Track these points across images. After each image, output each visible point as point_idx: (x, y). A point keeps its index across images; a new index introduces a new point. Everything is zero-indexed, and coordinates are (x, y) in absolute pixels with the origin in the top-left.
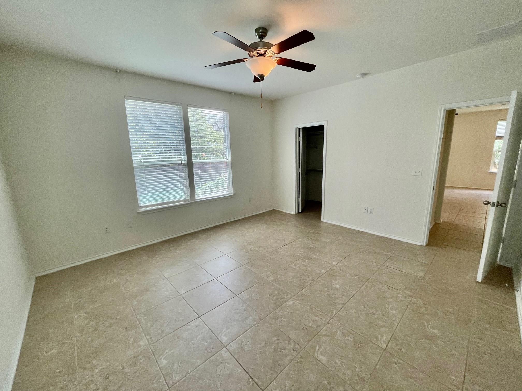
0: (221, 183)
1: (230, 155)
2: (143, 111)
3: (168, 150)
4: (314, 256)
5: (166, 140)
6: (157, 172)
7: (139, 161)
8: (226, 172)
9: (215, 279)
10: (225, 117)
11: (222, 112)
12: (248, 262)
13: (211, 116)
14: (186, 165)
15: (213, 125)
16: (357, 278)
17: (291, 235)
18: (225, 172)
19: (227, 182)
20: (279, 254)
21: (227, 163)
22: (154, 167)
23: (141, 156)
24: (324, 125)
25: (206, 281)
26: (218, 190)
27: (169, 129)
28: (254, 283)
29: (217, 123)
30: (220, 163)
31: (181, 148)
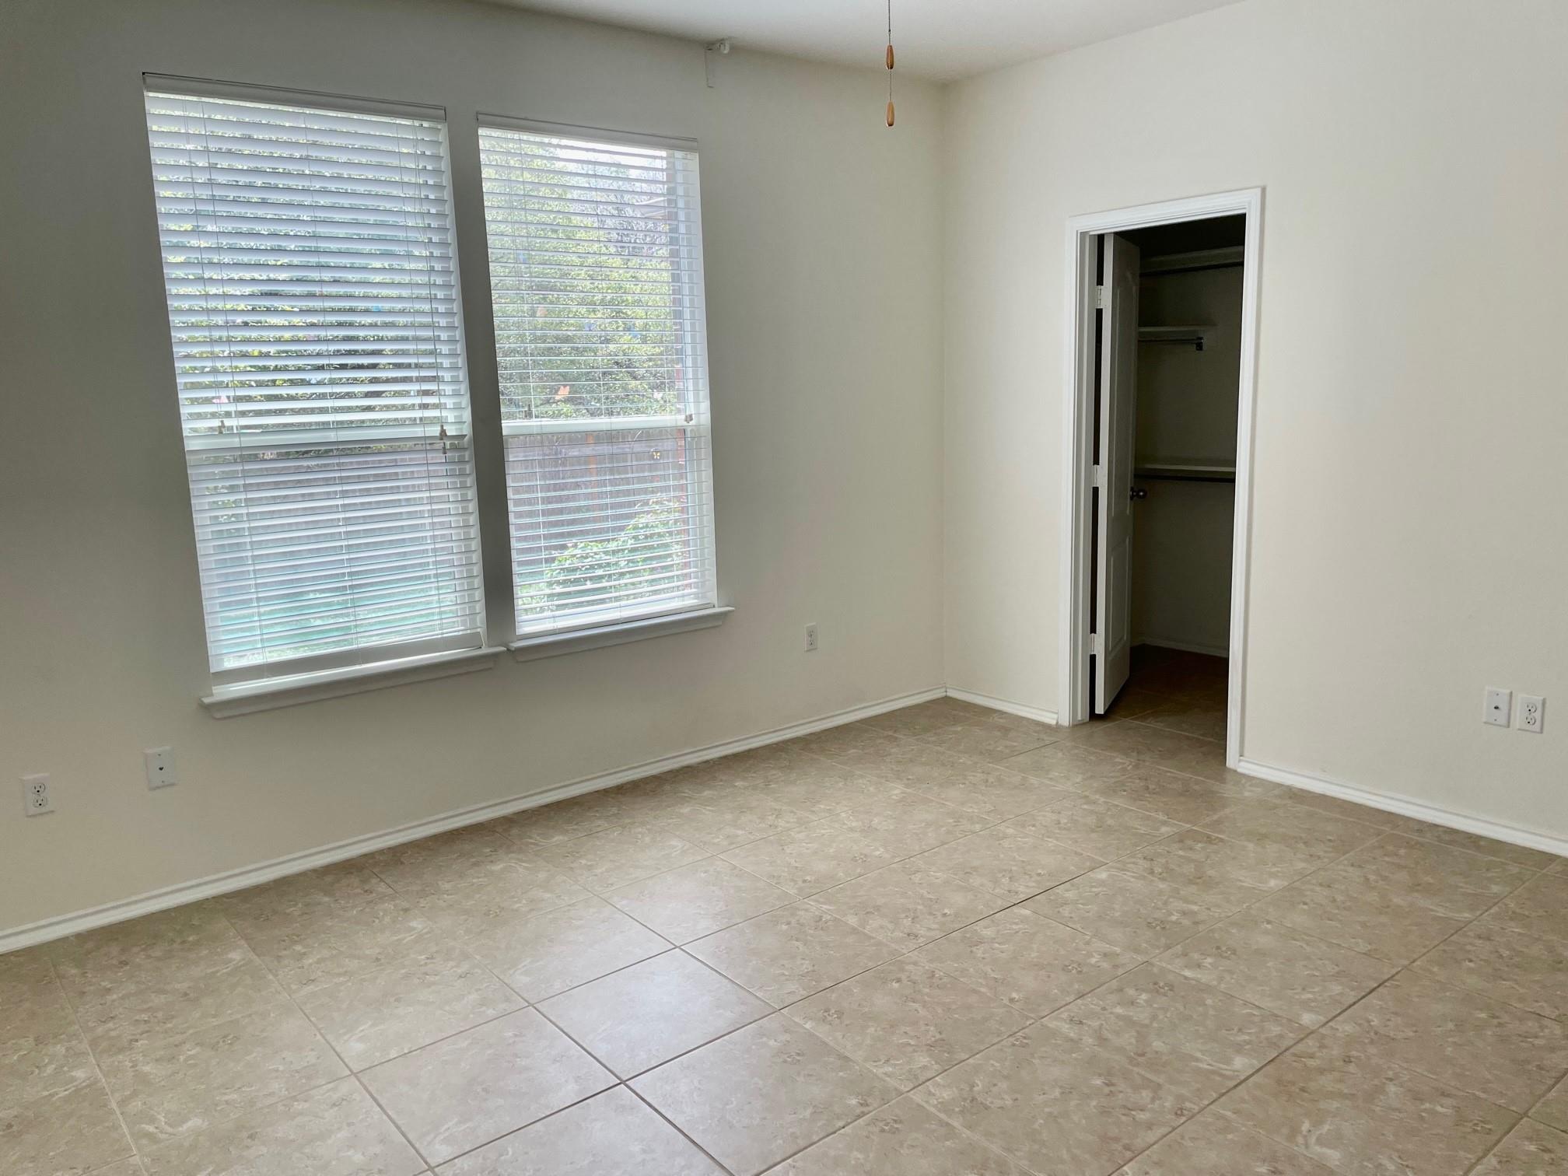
0: (651, 548)
1: (704, 393)
2: (229, 152)
3: (360, 367)
4: (1187, 973)
5: (352, 311)
6: (299, 484)
7: (216, 423)
8: (683, 488)
9: (623, 1082)
10: (680, 178)
11: (664, 153)
12: (805, 993)
13: (595, 176)
14: (465, 449)
15: (610, 222)
16: (1449, 1111)
17: (1051, 843)
18: (676, 488)
19: (686, 543)
20: (979, 952)
21: (689, 434)
22: (286, 456)
23: (228, 397)
24: (1244, 215)
25: (569, 1092)
26: (633, 584)
27: (367, 248)
28: (839, 1118)
29: (629, 211)
30: (648, 435)
31: (440, 354)
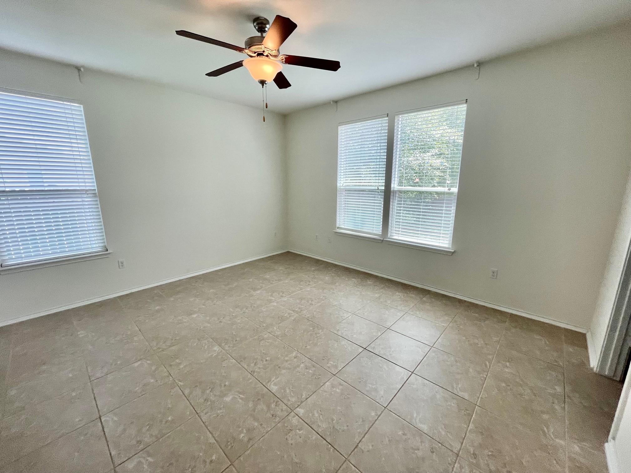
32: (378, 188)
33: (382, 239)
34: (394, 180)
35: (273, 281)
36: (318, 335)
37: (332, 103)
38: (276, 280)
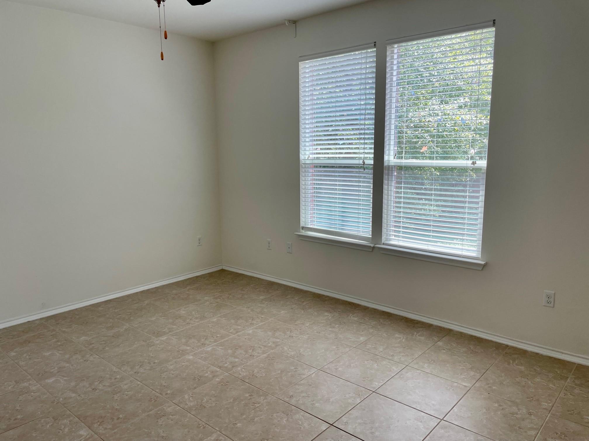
32: (364, 162)
33: (372, 245)
34: (389, 150)
35: (191, 319)
36: (257, 405)
37: (287, 24)
38: (196, 318)
